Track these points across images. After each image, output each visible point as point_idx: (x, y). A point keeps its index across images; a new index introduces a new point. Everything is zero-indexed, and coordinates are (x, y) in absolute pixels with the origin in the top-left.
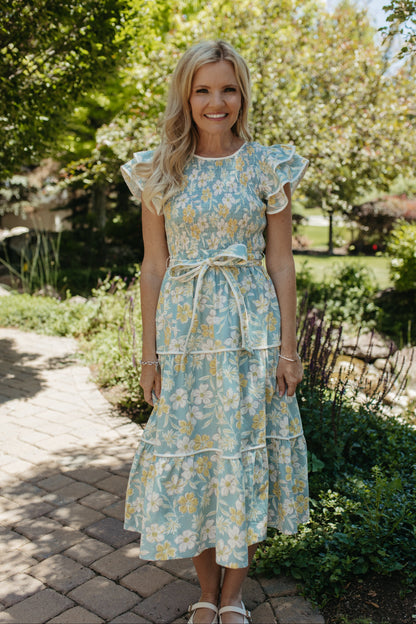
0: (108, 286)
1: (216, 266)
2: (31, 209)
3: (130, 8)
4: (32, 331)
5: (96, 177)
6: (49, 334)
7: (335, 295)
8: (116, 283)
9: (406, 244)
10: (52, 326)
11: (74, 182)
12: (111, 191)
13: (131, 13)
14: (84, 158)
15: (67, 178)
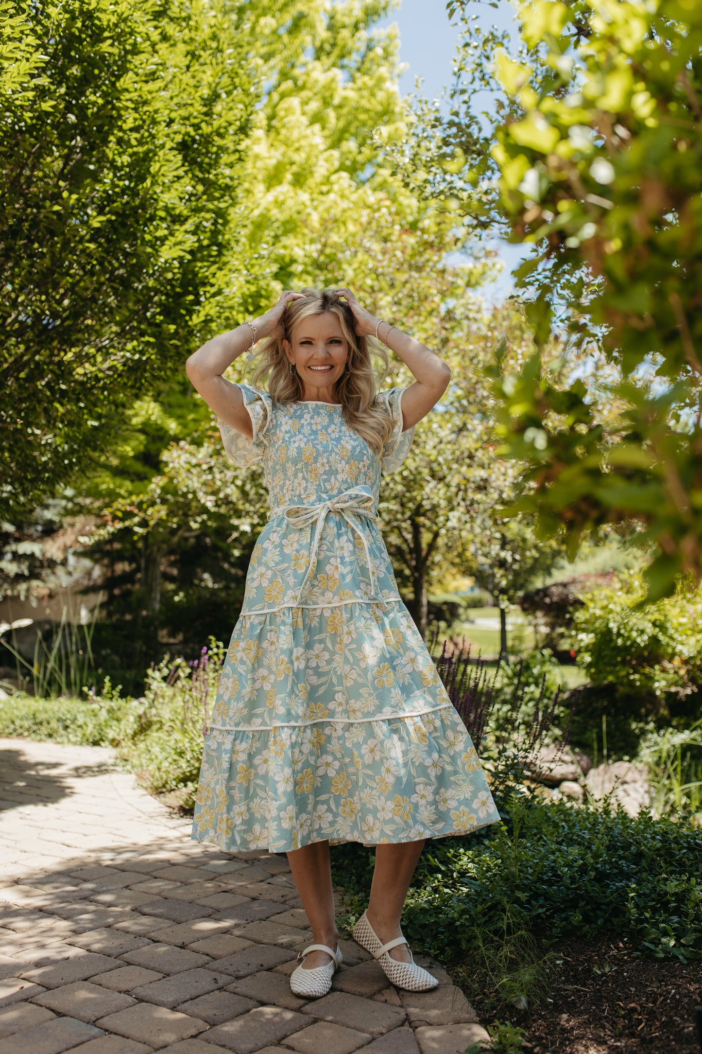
0: (166, 672)
2: (45, 592)
4: (49, 740)
5: (152, 523)
6: (75, 743)
7: (502, 697)
8: (178, 667)
9: (598, 612)
10: (79, 733)
11: (120, 530)
14: (138, 495)
15: (110, 523)
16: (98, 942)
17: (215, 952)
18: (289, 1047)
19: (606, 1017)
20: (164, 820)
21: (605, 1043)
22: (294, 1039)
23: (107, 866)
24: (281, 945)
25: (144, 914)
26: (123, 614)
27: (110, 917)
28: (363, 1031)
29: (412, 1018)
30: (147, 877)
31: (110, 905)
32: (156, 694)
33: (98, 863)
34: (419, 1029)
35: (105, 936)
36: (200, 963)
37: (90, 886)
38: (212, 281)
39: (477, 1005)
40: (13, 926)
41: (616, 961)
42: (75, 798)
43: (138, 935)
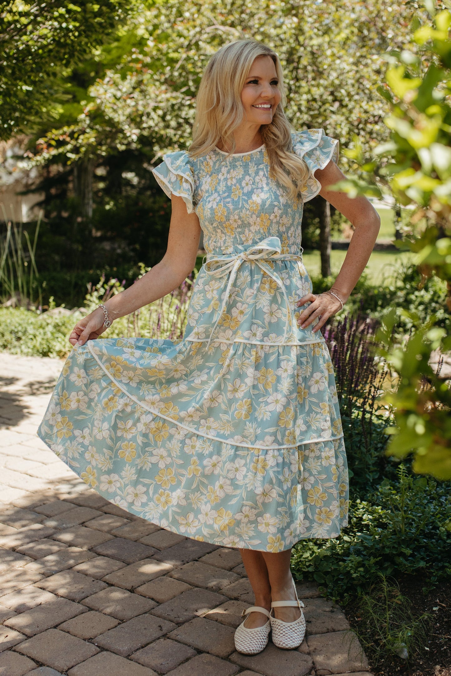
0: (102, 291)
1: (251, 261)
5: (83, 149)
6: (27, 355)
8: (112, 287)
10: (30, 344)
11: (54, 156)
12: (99, 166)
14: (69, 125)
15: (45, 151)
16: (63, 586)
17: (158, 597)
23: (65, 500)
24: (211, 589)
25: (99, 555)
26: (60, 212)
27: (71, 558)
29: (318, 667)
30: (99, 513)
31: (70, 545)
33: (56, 496)
35: (68, 579)
36: (147, 609)
37: (52, 523)
43: (97, 578)
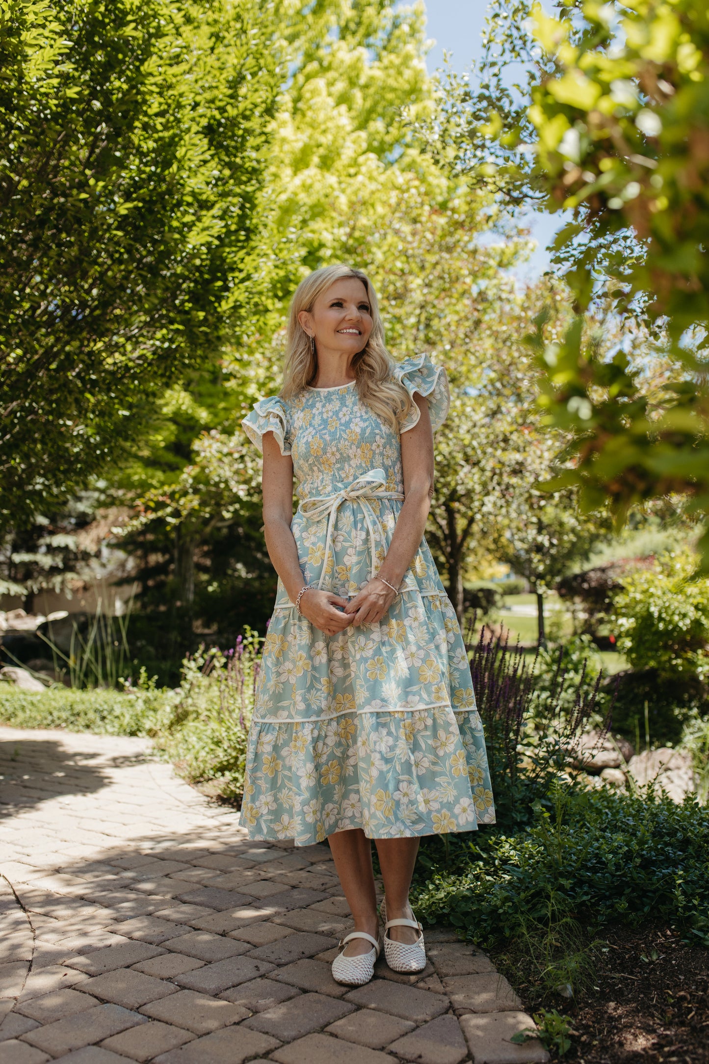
0: (201, 662)
1: (352, 499)
2: (80, 584)
3: (241, 271)
4: (87, 731)
5: (184, 514)
6: (112, 734)
8: (213, 657)
9: (639, 596)
10: (117, 723)
11: (153, 521)
13: (242, 276)
14: (170, 485)
15: (143, 514)
16: (139, 929)
17: (256, 940)
18: (332, 1035)
19: (654, 1006)
20: (202, 810)
21: (654, 1031)
22: (338, 1026)
23: (147, 855)
24: (322, 933)
25: (184, 902)
26: (157, 606)
27: (151, 905)
28: (407, 1019)
29: (456, 1006)
30: (186, 866)
31: (150, 893)
32: (192, 684)
33: (137, 852)
34: (464, 1017)
35: (146, 924)
36: (241, 951)
37: (130, 874)
38: (241, 266)
39: (522, 993)
40: (55, 914)
41: (663, 948)
42: (114, 787)
43: (179, 923)
